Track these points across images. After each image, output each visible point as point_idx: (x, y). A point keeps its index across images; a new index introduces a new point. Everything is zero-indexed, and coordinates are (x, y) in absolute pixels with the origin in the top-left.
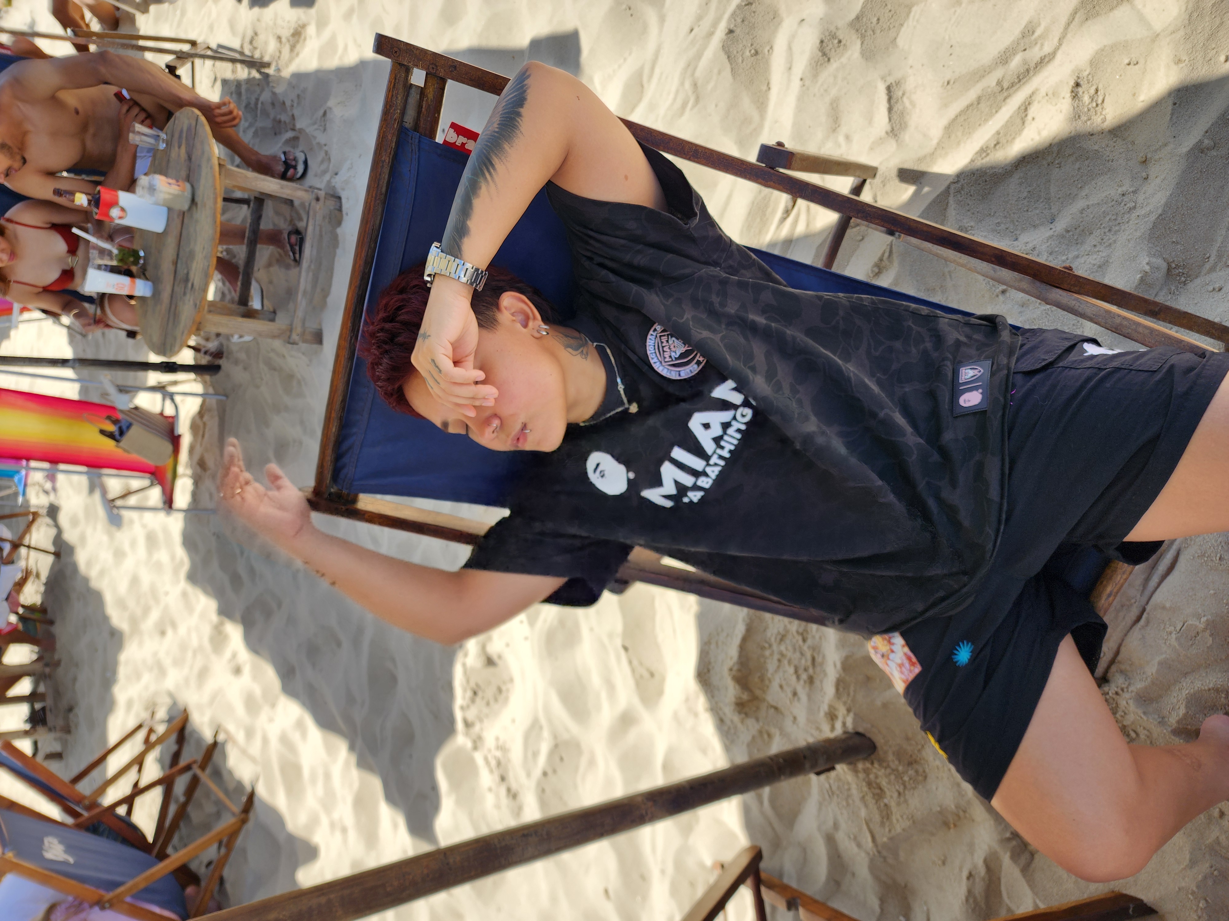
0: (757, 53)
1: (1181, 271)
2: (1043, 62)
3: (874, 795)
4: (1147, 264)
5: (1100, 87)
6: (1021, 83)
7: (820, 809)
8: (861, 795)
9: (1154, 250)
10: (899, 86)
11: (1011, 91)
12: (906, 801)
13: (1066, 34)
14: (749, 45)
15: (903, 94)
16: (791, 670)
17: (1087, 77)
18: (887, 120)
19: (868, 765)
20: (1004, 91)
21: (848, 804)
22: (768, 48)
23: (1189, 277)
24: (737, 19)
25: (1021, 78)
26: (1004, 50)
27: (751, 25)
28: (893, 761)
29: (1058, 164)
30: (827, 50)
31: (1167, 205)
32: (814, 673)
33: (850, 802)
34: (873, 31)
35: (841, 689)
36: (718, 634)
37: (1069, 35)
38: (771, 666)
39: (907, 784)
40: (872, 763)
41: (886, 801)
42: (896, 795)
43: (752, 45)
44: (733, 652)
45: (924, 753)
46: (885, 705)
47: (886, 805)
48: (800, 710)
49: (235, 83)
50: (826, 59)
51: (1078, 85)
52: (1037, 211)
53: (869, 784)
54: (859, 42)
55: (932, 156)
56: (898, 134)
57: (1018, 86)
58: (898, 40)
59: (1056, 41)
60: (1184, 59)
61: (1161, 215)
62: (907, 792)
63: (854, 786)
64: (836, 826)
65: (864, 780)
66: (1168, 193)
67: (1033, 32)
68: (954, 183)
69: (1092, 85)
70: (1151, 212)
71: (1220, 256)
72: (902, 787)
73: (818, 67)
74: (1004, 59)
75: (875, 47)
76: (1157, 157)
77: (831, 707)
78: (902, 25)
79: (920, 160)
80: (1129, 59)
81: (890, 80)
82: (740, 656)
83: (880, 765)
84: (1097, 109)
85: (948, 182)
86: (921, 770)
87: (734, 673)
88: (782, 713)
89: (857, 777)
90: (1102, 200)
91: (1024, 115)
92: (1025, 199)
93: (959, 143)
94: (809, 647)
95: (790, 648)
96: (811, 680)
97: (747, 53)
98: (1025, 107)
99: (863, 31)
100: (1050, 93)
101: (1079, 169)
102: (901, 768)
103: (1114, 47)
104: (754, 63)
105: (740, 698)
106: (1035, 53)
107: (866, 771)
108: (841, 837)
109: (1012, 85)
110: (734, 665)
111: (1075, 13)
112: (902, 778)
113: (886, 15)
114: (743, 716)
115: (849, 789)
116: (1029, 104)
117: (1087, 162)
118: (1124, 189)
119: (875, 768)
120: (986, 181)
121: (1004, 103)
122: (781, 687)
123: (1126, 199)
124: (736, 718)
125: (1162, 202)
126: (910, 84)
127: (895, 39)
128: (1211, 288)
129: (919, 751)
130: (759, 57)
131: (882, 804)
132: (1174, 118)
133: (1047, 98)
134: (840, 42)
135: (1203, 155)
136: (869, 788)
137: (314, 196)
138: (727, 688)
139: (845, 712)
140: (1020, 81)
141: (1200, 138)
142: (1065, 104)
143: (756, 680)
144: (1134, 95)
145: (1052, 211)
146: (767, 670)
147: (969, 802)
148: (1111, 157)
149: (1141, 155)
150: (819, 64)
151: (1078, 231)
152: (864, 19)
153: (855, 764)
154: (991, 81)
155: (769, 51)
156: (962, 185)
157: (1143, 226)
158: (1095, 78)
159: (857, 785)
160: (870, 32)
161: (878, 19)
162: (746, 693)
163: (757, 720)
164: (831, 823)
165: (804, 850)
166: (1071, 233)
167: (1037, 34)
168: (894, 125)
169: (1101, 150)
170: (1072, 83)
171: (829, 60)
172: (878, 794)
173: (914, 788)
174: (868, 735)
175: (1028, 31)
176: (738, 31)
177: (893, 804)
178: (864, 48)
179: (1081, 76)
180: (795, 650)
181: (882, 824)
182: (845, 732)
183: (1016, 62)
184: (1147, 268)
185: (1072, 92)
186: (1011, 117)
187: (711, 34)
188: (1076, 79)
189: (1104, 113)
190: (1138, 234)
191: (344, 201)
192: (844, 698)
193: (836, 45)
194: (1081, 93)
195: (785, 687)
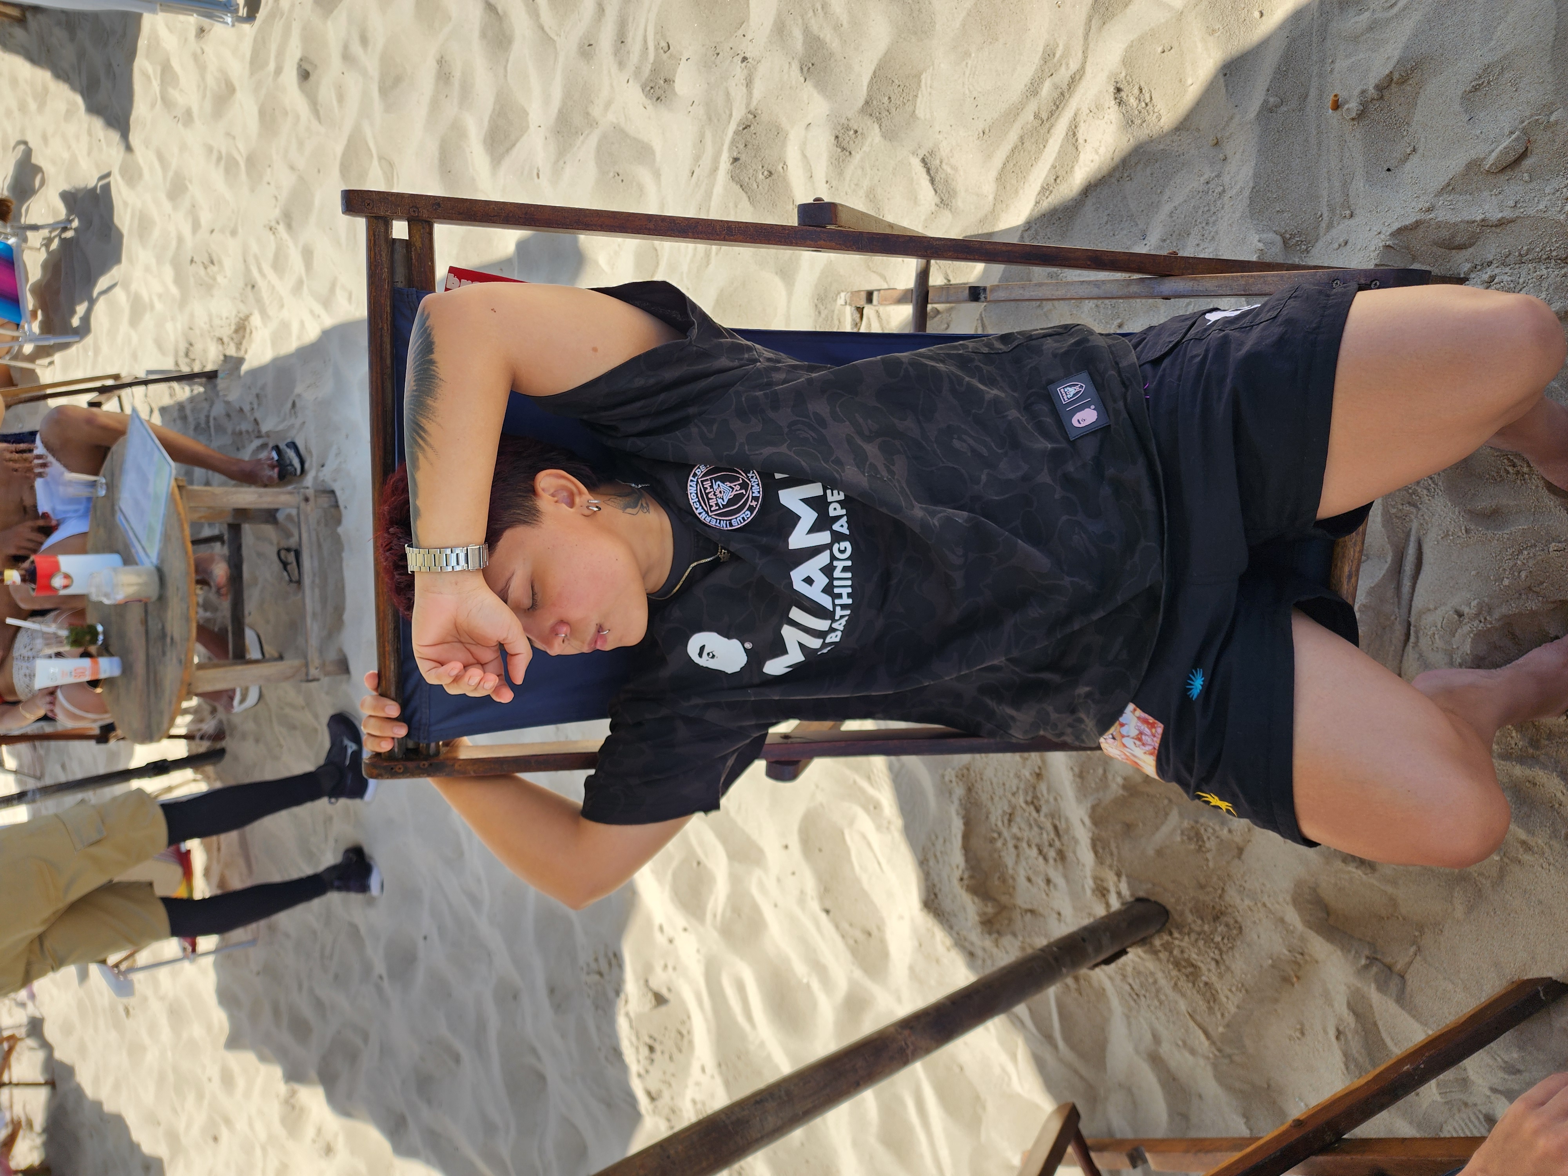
0: (771, 173)
1: (1298, 239)
2: (1074, 81)
3: (1187, 976)
4: (1259, 241)
5: (1143, 84)
6: (1060, 109)
7: (1129, 1024)
8: (1173, 982)
9: (1261, 226)
10: (933, 156)
11: (1052, 120)
12: (1228, 968)
13: (1088, 44)
14: (760, 167)
15: (941, 162)
16: (1034, 852)
17: (1126, 79)
18: (933, 192)
19: (1166, 937)
20: (1045, 122)
21: (1161, 1003)
22: (781, 165)
23: (1309, 243)
24: (738, 145)
25: (1058, 103)
26: (1030, 82)
27: (755, 147)
28: (1194, 922)
29: (1128, 176)
30: (845, 144)
31: (1257, 176)
32: (1063, 845)
33: (1163, 997)
34: (888, 111)
35: (1101, 851)
36: (933, 845)
37: (1091, 45)
38: (1009, 859)
39: (1221, 945)
40: (1171, 934)
41: (1204, 978)
42: (1213, 965)
43: (763, 167)
44: (957, 857)
45: (1227, 898)
46: (1160, 853)
47: (1206, 984)
48: (1061, 901)
49: (177, 408)
50: (848, 153)
51: (1119, 90)
52: (1125, 232)
53: (1177, 964)
54: (876, 126)
55: (994, 213)
56: (950, 204)
57: (1057, 112)
58: (917, 112)
59: (1080, 54)
60: (1217, 27)
61: (1254, 188)
62: (1224, 957)
63: (1159, 975)
64: (1156, 1039)
65: (1168, 961)
66: (1253, 164)
67: (1054, 55)
68: (1027, 230)
69: (1134, 86)
70: (1242, 189)
71: (1332, 210)
72: (1217, 952)
73: (841, 164)
74: (1033, 90)
75: (895, 126)
76: (1228, 134)
77: (1096, 879)
78: (916, 96)
79: (982, 221)
80: (1162, 47)
81: (922, 153)
82: (967, 860)
83: (1180, 933)
84: (1148, 108)
85: (1019, 232)
86: (1231, 922)
87: (966, 882)
88: (1041, 915)
89: (1159, 959)
90: (1188, 196)
91: (1074, 141)
92: (1107, 223)
93: (1017, 192)
94: (1046, 816)
95: (1023, 826)
96: (1062, 855)
97: (761, 176)
98: (1073, 132)
99: (878, 114)
100: (1093, 108)
101: (1152, 174)
102: (1206, 928)
103: (1141, 40)
104: (771, 185)
105: (985, 914)
106: (1064, 75)
107: (1167, 947)
108: (1166, 1049)
109: (1052, 113)
110: (963, 872)
111: (1090, 20)
112: (1212, 940)
113: (896, 91)
114: (995, 936)
115: (1155, 982)
116: (1076, 127)
117: (1157, 165)
118: (1206, 176)
119: (1176, 939)
120: (1060, 219)
121: (1049, 135)
122: (1029, 880)
123: (1211, 186)
124: (988, 943)
125: (1250, 174)
126: (944, 150)
127: (914, 111)
128: (1336, 246)
129: (1220, 897)
130: (775, 176)
131: (1201, 985)
132: (1230, 88)
133: (1091, 114)
134: (856, 132)
135: (1274, 115)
136: (1179, 970)
137: (301, 497)
138: (964, 909)
139: (1115, 878)
140: (1058, 107)
141: (1263, 98)
142: (1112, 114)
143: (997, 883)
144: (1181, 81)
145: (1140, 227)
146: (1006, 866)
147: (1302, 939)
148: (1181, 152)
149: (1211, 139)
150: (841, 160)
151: (1174, 236)
152: (875, 102)
153: (1151, 943)
154: (1028, 116)
155: (783, 168)
156: (1036, 230)
157: (1240, 205)
158: (1134, 77)
159: (1164, 972)
160: (885, 113)
161: (890, 98)
162: (990, 904)
163: (1015, 935)
164: (1149, 1036)
165: (1129, 1090)
166: (1168, 241)
167: (1057, 56)
168: (942, 195)
169: (1167, 148)
170: (1112, 89)
171: (850, 153)
172: (1191, 973)
173: (1232, 948)
174: (1153, 898)
175: (1048, 55)
176: (743, 157)
177: (1214, 979)
178: (883, 130)
179: (1118, 80)
180: (1031, 826)
181: (1210, 1008)
182: (1123, 904)
183: (1046, 89)
184: (1261, 246)
185: (1116, 98)
186: (1061, 147)
187: (715, 170)
188: (1115, 84)
189: (1156, 110)
190: (1238, 215)
191: (338, 493)
192: (1108, 861)
193: (854, 136)
194: (1125, 97)
195: (1033, 878)
